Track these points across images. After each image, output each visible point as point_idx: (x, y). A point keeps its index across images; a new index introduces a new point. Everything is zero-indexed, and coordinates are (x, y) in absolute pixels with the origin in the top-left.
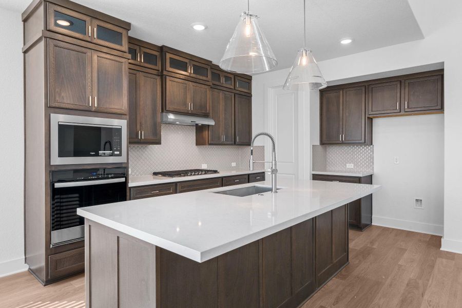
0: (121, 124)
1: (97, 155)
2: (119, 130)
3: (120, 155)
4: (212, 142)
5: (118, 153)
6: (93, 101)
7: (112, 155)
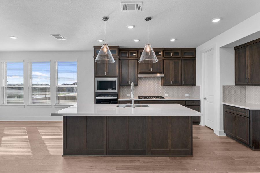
0: (116, 80)
1: (108, 90)
2: (115, 82)
3: (115, 90)
4: (165, 84)
5: (114, 89)
6: (106, 73)
7: (113, 90)
